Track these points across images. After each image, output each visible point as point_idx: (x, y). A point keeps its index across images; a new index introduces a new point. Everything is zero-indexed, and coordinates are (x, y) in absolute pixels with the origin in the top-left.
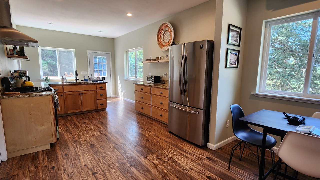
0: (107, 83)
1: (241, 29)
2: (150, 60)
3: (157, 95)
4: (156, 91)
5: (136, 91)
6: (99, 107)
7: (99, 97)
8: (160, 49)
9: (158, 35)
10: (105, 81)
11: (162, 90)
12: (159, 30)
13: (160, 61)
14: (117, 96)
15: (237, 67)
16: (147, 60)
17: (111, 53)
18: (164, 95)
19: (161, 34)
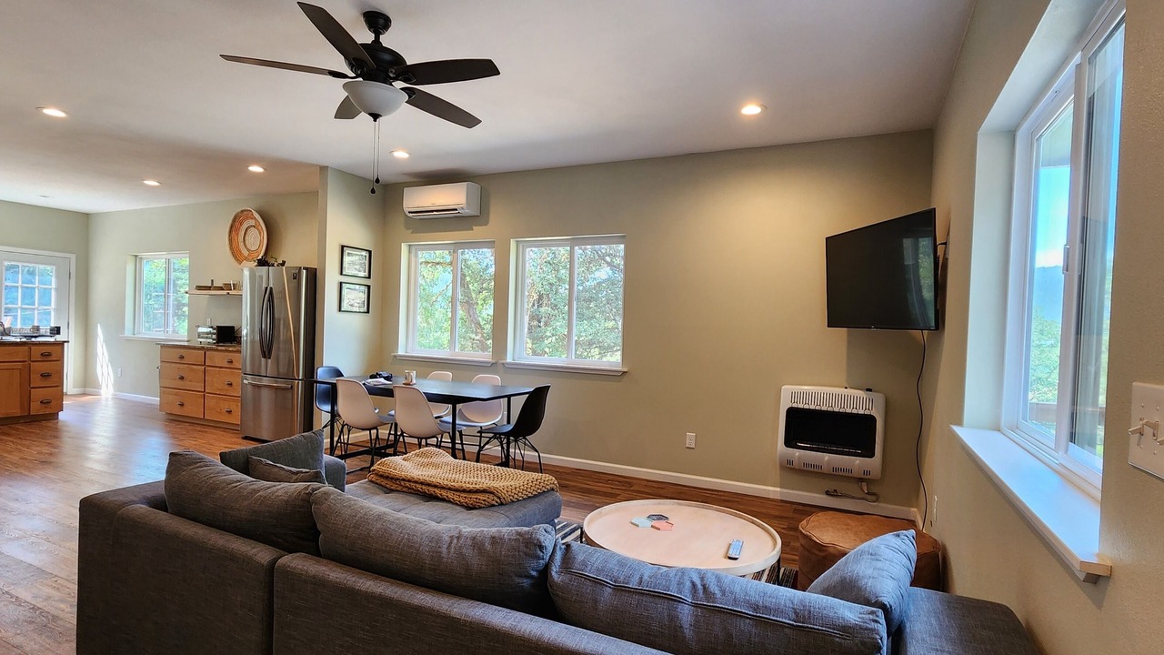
0: (68, 342)
1: (370, 252)
2: (208, 288)
3: (221, 367)
4: (219, 358)
5: (162, 362)
6: (36, 408)
7: (36, 380)
8: (235, 263)
9: (230, 232)
10: (59, 338)
11: (231, 356)
12: (234, 221)
13: (231, 292)
14: (89, 390)
15: (368, 312)
16: (199, 288)
17: (73, 257)
18: (236, 365)
19: (238, 230)
